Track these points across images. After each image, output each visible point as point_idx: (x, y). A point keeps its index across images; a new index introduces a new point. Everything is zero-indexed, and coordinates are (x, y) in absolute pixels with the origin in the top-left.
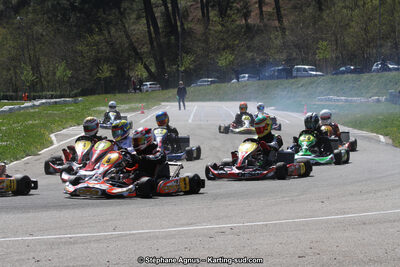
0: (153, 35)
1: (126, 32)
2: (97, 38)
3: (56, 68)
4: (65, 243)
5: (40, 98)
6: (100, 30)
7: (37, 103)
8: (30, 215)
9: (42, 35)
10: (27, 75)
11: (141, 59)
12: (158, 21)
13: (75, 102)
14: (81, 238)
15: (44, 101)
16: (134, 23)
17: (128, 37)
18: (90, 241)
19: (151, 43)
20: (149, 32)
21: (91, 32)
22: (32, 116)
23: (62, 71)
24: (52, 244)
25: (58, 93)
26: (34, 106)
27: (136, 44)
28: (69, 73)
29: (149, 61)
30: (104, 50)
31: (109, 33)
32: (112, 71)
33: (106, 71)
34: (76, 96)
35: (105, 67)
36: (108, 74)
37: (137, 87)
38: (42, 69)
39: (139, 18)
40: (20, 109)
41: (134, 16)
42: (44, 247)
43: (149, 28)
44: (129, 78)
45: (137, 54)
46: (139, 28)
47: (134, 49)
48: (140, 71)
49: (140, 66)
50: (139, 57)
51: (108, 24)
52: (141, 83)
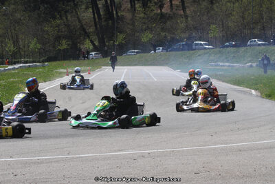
0: (97, 20)
1: (78, 18)
2: (58, 22)
3: (29, 42)
4: (35, 163)
5: (19, 63)
6: (61, 16)
7: (17, 66)
8: (11, 143)
9: (20, 19)
10: (10, 47)
11: (88, 36)
12: (101, 10)
13: (43, 66)
14: (46, 159)
15: (21, 65)
16: (84, 12)
17: (80, 21)
18: (52, 162)
19: (96, 26)
20: (94, 18)
21: (54, 18)
22: (13, 76)
23: (34, 45)
24: (25, 164)
25: (31, 60)
26: (14, 69)
27: (85, 26)
28: (39, 46)
29: (94, 38)
30: (63, 30)
31: (67, 18)
32: (68, 45)
33: (64, 45)
34: (43, 61)
35: (64, 42)
36: (65, 47)
37: (85, 55)
38: (21, 43)
39: (87, 8)
40: (5, 70)
41: (83, 7)
42: (20, 166)
43: (94, 15)
44: (80, 50)
45: (86, 32)
46: (87, 15)
47: (84, 30)
48: (87, 45)
49: (88, 41)
50: (87, 35)
51: (66, 12)
52: (88, 53)
